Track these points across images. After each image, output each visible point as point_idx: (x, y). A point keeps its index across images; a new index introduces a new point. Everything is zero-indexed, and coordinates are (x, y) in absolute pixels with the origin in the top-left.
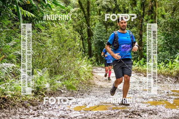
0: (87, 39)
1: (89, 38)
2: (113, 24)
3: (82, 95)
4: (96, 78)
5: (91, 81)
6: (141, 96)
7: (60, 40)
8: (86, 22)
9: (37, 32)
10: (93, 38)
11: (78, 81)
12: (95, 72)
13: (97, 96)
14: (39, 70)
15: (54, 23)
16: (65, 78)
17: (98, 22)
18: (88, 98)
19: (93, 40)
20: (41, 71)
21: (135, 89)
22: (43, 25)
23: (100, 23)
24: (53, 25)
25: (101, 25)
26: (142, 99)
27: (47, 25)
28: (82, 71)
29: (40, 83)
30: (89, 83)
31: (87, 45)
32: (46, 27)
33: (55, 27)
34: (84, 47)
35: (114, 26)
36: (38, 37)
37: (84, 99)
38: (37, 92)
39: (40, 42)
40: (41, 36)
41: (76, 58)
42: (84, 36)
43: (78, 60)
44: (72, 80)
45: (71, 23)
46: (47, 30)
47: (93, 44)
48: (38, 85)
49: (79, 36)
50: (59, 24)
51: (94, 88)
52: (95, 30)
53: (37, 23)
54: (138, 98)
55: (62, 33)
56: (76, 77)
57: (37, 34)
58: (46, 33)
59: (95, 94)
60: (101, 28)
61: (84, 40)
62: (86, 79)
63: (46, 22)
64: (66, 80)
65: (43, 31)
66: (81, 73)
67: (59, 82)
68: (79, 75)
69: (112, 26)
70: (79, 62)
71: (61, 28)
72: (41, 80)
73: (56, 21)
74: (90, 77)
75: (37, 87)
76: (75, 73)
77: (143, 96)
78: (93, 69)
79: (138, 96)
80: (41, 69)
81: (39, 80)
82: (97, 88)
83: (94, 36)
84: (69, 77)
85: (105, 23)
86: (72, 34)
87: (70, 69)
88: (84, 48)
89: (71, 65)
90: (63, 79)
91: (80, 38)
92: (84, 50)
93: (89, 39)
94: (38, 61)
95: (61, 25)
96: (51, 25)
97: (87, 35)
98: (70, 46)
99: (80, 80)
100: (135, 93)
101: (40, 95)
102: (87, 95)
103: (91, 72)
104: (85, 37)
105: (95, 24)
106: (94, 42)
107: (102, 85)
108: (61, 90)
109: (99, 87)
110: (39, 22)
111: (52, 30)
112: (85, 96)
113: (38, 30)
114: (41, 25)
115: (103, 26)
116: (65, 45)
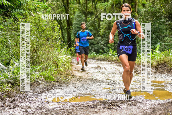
0: (66, 28)
1: (69, 27)
2: (93, 13)
3: (61, 86)
4: (75, 69)
5: (70, 72)
6: (120, 87)
7: (38, 29)
8: (65, 10)
9: (14, 21)
10: (72, 28)
11: (56, 72)
12: (74, 63)
13: (76, 87)
14: (16, 60)
15: (32, 11)
16: (43, 68)
17: (77, 11)
18: (67, 89)
19: (73, 29)
20: (18, 61)
21: (115, 80)
22: (20, 14)
23: (80, 12)
24: (31, 14)
25: (80, 14)
26: (122, 90)
27: (24, 14)
28: (60, 61)
29: (17, 73)
30: (68, 74)
31: (67, 35)
32: (23, 16)
33: (33, 16)
34: (63, 36)
35: (94, 15)
36: (14, 26)
37: (63, 90)
38: (14, 83)
39: (17, 32)
40: (18, 25)
41: (55, 48)
42: (63, 25)
43: (57, 50)
44: (51, 70)
45: (49, 12)
46: (24, 19)
47: (72, 34)
48: (15, 76)
49: (58, 26)
50: (37, 13)
51: (73, 79)
52: (75, 19)
53: (14, 11)
54: (118, 89)
55: (40, 22)
56: (54, 67)
57: (14, 23)
58: (23, 22)
59: (74, 85)
60: (80, 17)
61: (63, 29)
62: (65, 70)
63: (23, 11)
64: (44, 71)
65: (20, 20)
66: (60, 64)
67: (37, 72)
68: (57, 66)
69: (92, 15)
70: (57, 52)
71: (39, 17)
72: (18, 70)
73: (33, 10)
74: (68, 68)
75: (14, 78)
76: (53, 63)
77: (122, 87)
78: (72, 59)
79: (118, 86)
80: (18, 60)
81: (16, 71)
82: (76, 79)
83: (73, 26)
84: (48, 68)
85: (84, 12)
86: (51, 23)
87: (48, 59)
88: (63, 38)
89: (50, 55)
90: (41, 69)
91: (59, 28)
92: (63, 40)
93: (68, 29)
94: (15, 51)
95: (39, 14)
96: (28, 14)
97: (66, 25)
98: (48, 36)
99: (59, 70)
100: (114, 84)
101: (17, 86)
102: (66, 86)
103: (70, 62)
104: (65, 26)
105: (74, 13)
106: (73, 31)
107: (81, 76)
108: (39, 81)
109: (78, 77)
110: (16, 10)
111: (30, 20)
112: (63, 87)
113: (15, 19)
114: (18, 14)
115: (83, 15)
116: (43, 34)
